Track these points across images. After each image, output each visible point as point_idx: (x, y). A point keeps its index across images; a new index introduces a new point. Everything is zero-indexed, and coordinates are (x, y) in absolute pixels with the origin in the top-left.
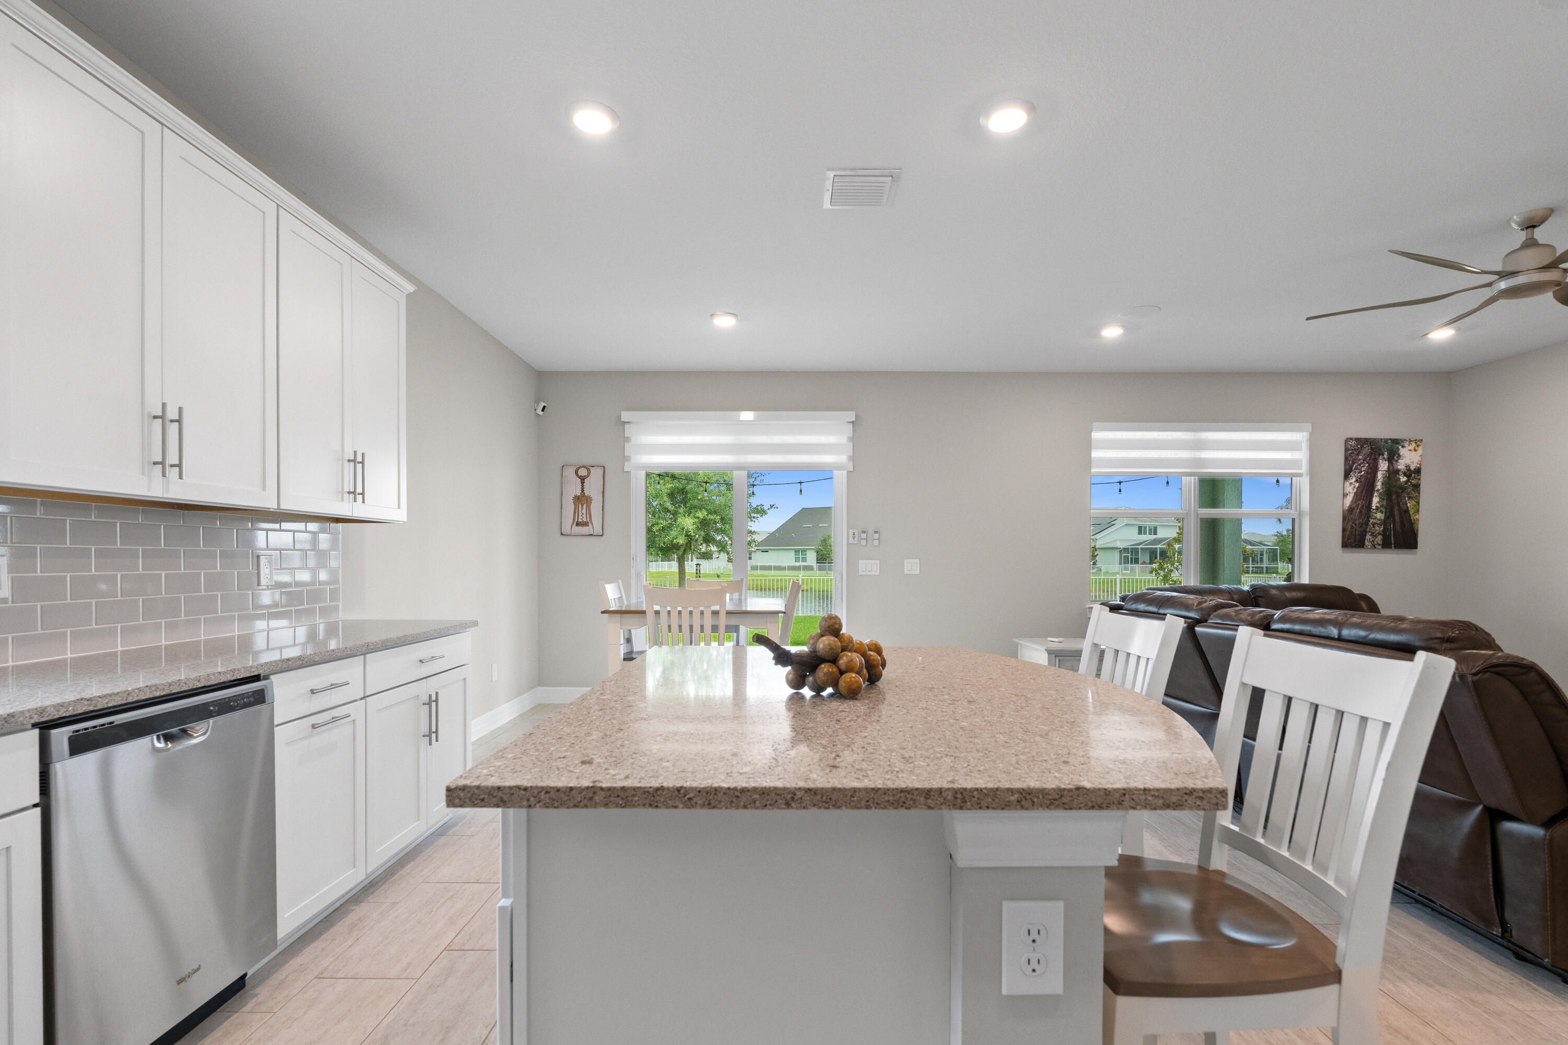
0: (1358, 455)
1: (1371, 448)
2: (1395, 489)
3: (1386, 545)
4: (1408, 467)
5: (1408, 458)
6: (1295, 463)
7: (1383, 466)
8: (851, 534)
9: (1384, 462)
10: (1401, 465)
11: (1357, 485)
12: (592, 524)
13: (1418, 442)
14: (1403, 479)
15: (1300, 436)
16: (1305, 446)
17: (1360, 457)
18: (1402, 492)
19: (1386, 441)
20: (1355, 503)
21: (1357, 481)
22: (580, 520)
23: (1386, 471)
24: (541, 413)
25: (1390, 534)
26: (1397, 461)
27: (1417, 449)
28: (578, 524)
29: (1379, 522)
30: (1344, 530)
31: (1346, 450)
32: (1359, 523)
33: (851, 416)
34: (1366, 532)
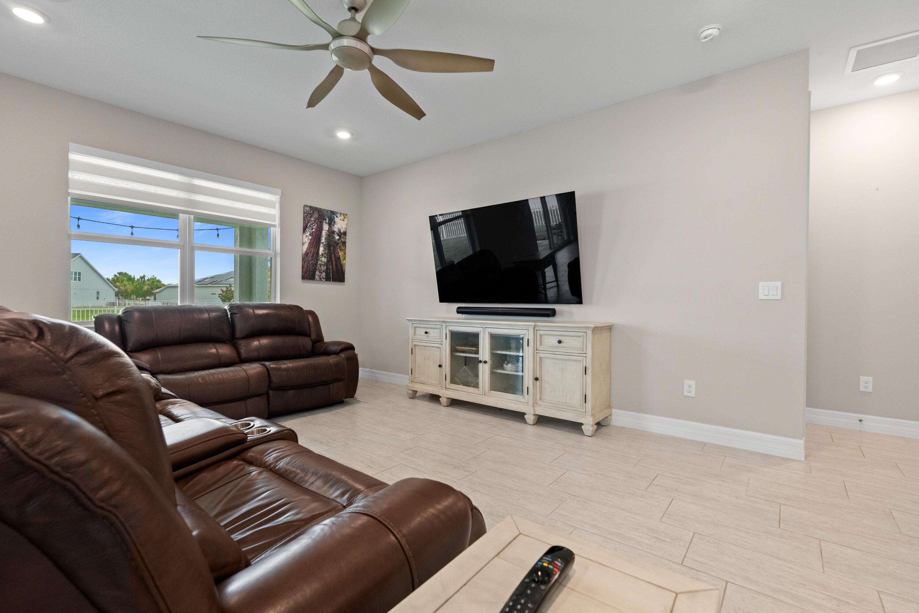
0: (311, 217)
1: (319, 214)
2: (332, 243)
3: (328, 279)
4: (339, 230)
5: (340, 225)
6: (272, 217)
7: (326, 227)
9: (326, 225)
10: (336, 228)
11: (310, 237)
13: (345, 215)
14: (337, 237)
15: (274, 198)
16: (277, 205)
17: (312, 219)
18: (336, 246)
19: (327, 211)
20: (309, 249)
21: (310, 235)
23: (328, 231)
25: (330, 272)
26: (333, 225)
27: (344, 219)
29: (323, 263)
30: (303, 267)
31: (304, 213)
32: (312, 263)
34: (316, 270)
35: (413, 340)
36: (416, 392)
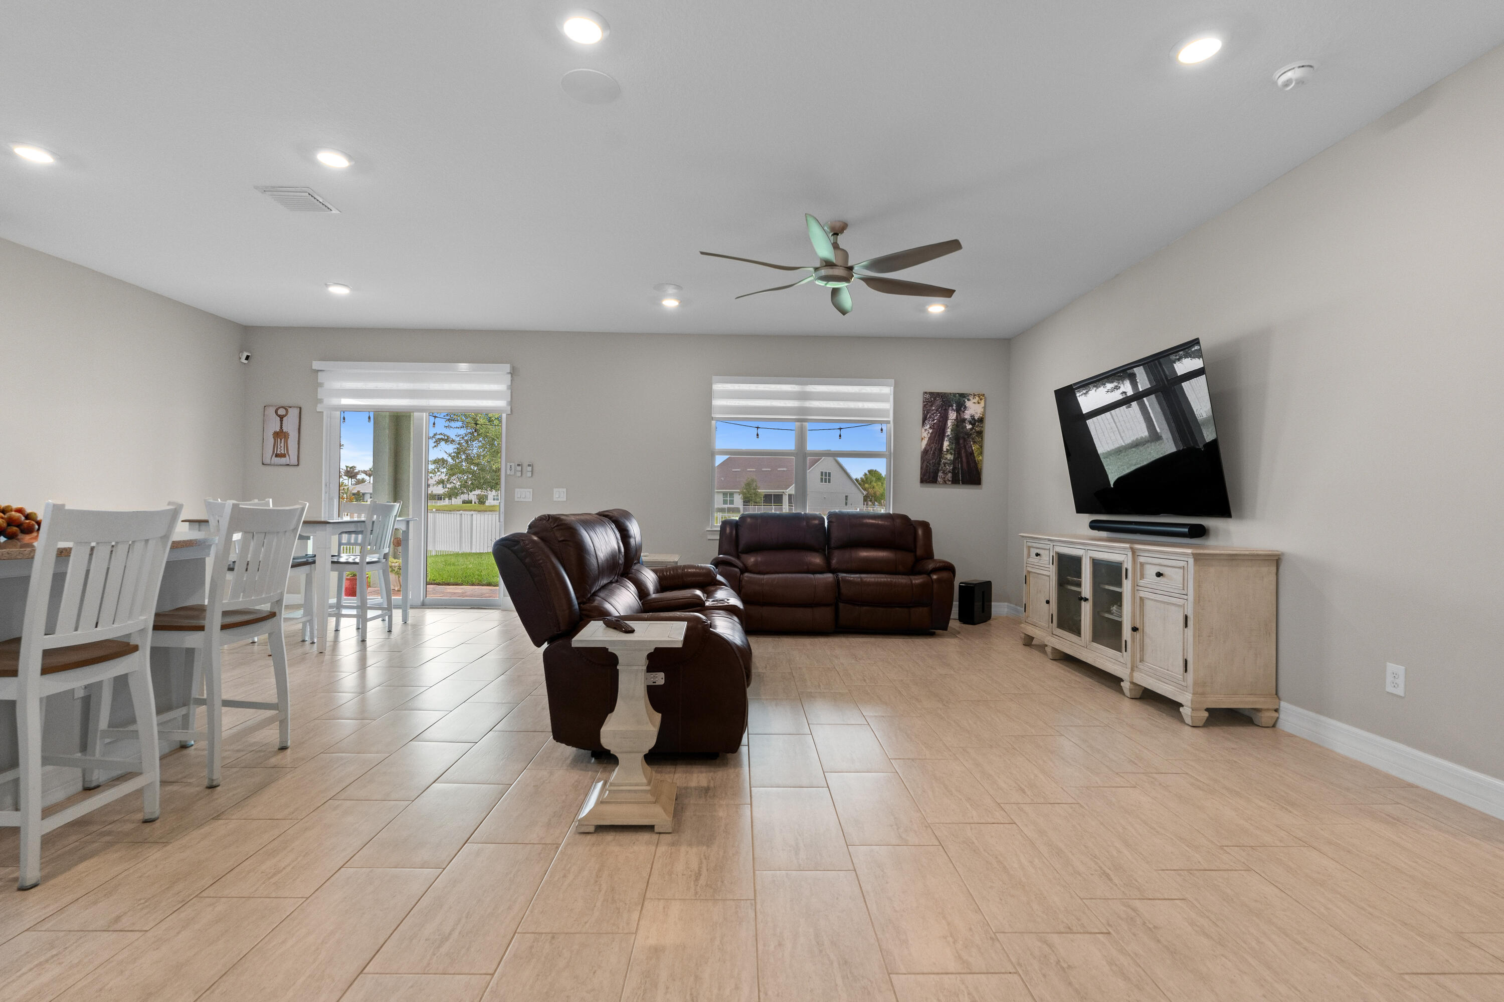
0: (932, 406)
1: (943, 400)
2: (962, 435)
3: (955, 481)
4: (972, 416)
5: (973, 409)
6: (883, 412)
7: (952, 415)
8: (509, 467)
9: (953, 412)
10: (967, 415)
11: (931, 431)
12: (289, 455)
13: (981, 396)
14: (969, 427)
15: (887, 390)
16: (890, 398)
17: (933, 408)
18: (968, 437)
19: (954, 395)
20: (930, 445)
21: (930, 427)
22: (278, 452)
23: (955, 420)
24: (246, 362)
25: (958, 472)
26: (964, 412)
27: (980, 401)
28: (277, 456)
29: (949, 462)
30: (922, 468)
31: (924, 402)
32: (933, 462)
33: (507, 368)
34: (938, 470)
35: (1028, 565)
36: (1033, 638)
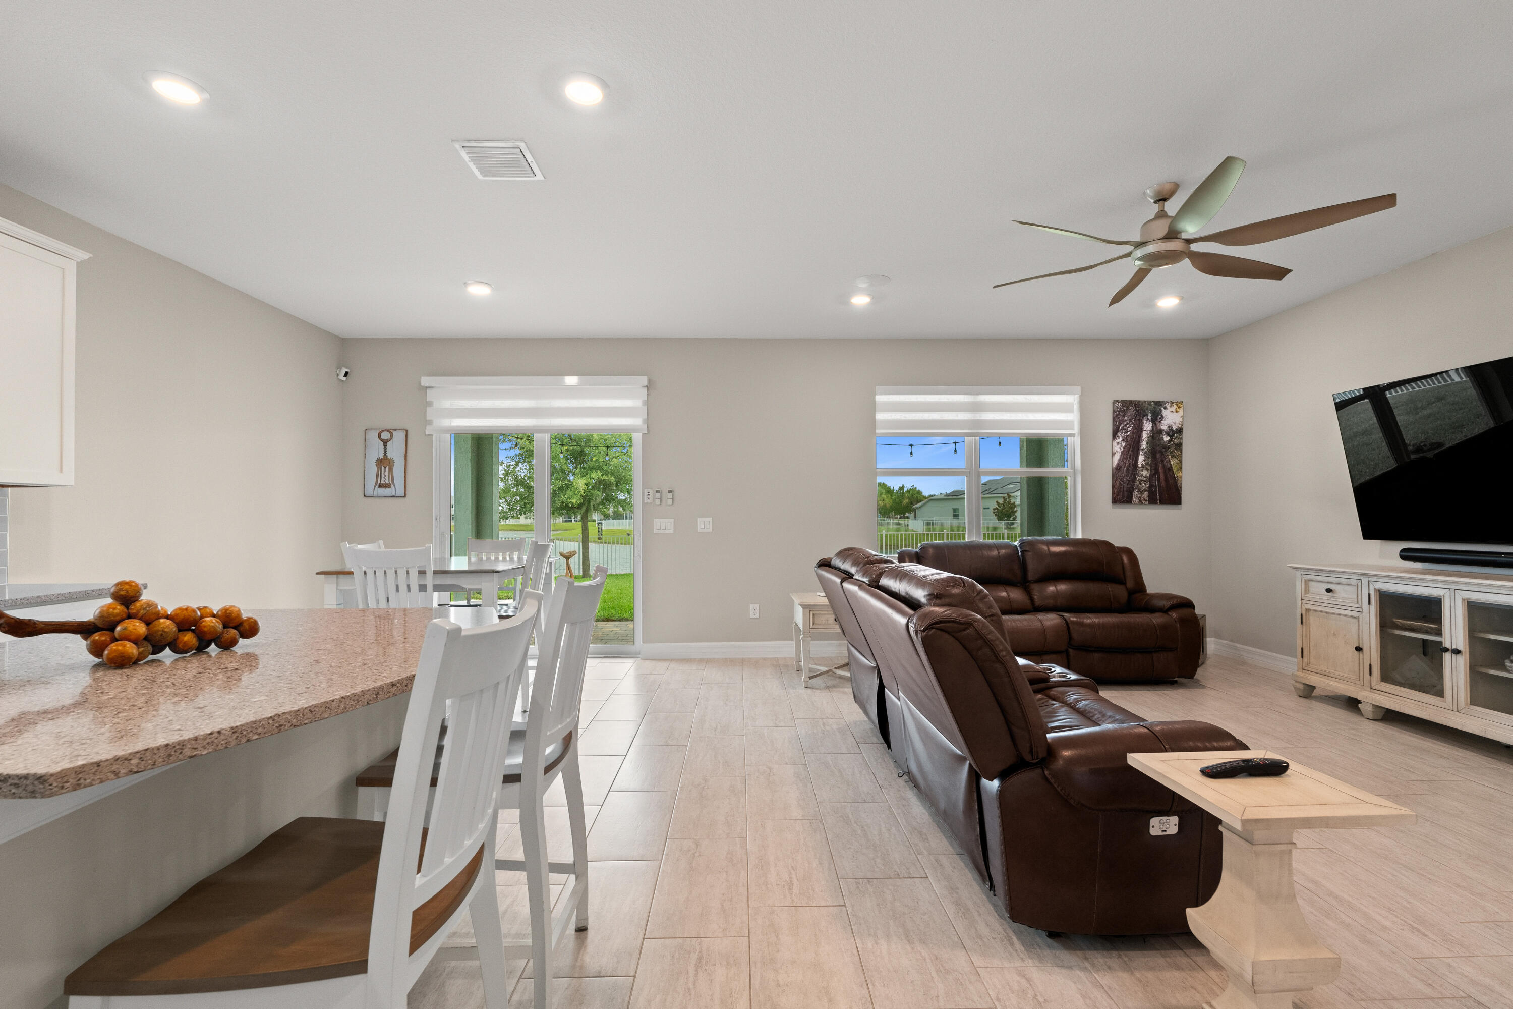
0: (1124, 416)
1: (1136, 410)
2: (1158, 448)
3: (1152, 501)
4: (1170, 427)
5: (1170, 418)
6: (1068, 424)
7: (1148, 426)
8: (646, 495)
9: (1149, 422)
10: (1164, 426)
11: (1124, 444)
12: (395, 486)
13: (1179, 404)
14: (1166, 439)
15: (1071, 399)
16: (1076, 408)
17: (1126, 418)
18: (1166, 451)
19: (1149, 403)
20: (1122, 461)
21: (1123, 440)
22: (383, 482)
23: (1151, 431)
24: (344, 379)
25: (1156, 491)
26: (1160, 422)
27: (1178, 410)
28: (380, 486)
29: (1145, 479)
30: (1113, 487)
31: (1114, 411)
32: (1127, 480)
33: (644, 380)
34: (1133, 489)
35: (1303, 602)
36: (1314, 687)
